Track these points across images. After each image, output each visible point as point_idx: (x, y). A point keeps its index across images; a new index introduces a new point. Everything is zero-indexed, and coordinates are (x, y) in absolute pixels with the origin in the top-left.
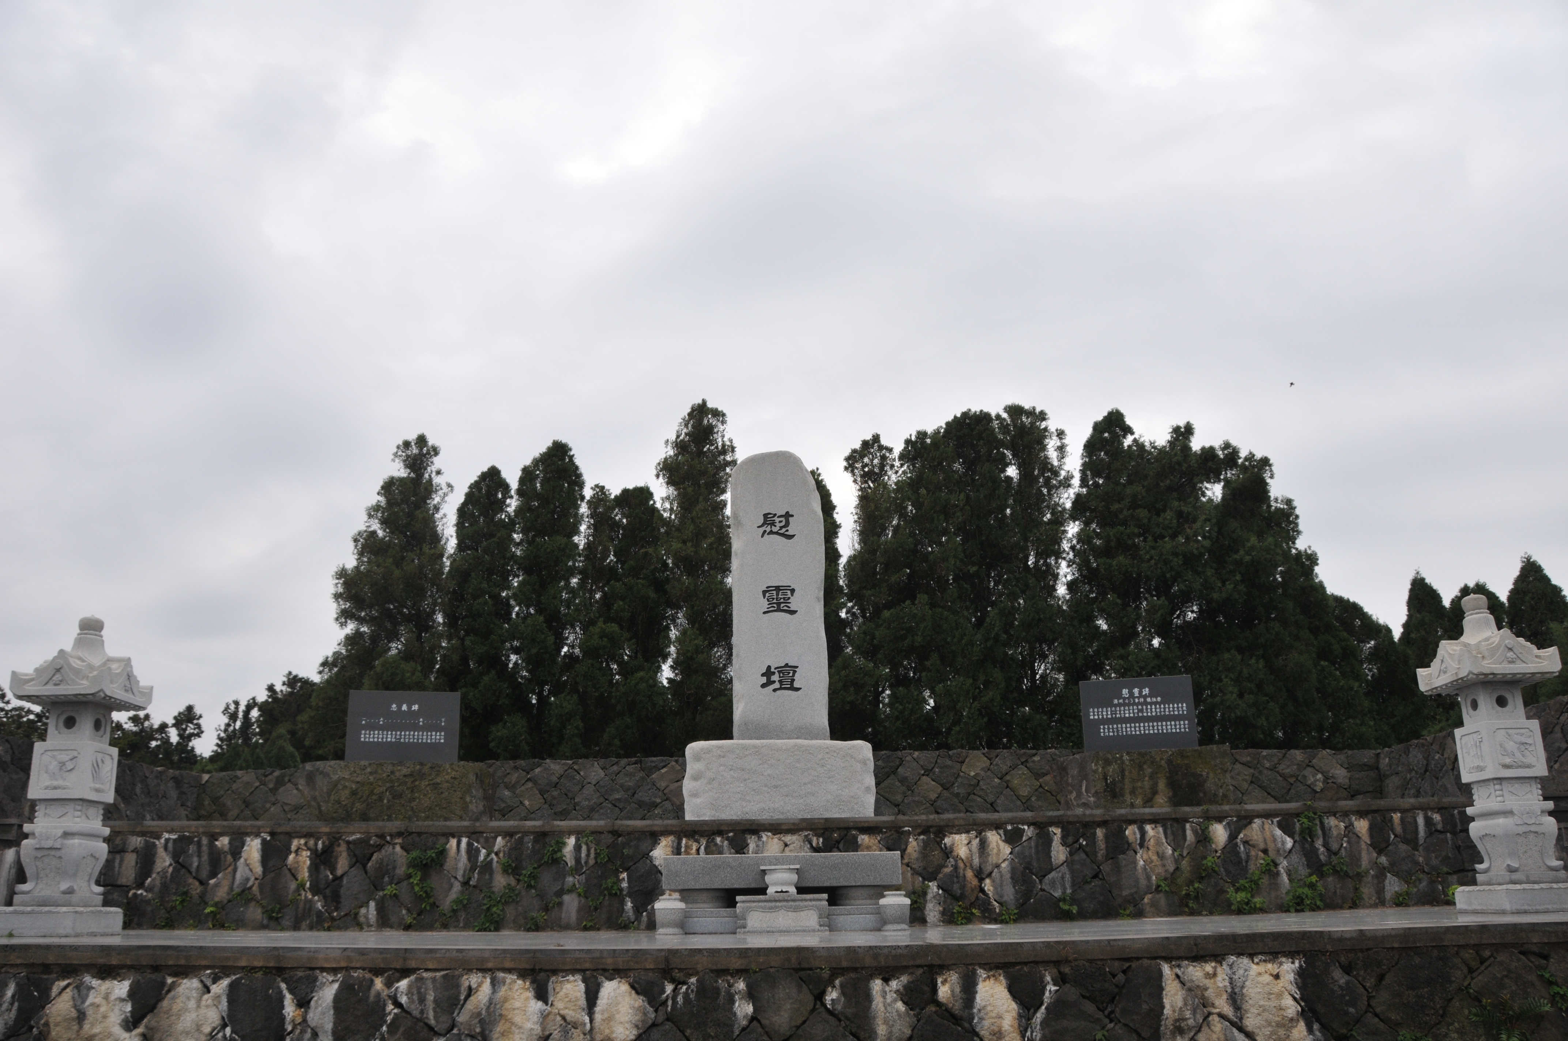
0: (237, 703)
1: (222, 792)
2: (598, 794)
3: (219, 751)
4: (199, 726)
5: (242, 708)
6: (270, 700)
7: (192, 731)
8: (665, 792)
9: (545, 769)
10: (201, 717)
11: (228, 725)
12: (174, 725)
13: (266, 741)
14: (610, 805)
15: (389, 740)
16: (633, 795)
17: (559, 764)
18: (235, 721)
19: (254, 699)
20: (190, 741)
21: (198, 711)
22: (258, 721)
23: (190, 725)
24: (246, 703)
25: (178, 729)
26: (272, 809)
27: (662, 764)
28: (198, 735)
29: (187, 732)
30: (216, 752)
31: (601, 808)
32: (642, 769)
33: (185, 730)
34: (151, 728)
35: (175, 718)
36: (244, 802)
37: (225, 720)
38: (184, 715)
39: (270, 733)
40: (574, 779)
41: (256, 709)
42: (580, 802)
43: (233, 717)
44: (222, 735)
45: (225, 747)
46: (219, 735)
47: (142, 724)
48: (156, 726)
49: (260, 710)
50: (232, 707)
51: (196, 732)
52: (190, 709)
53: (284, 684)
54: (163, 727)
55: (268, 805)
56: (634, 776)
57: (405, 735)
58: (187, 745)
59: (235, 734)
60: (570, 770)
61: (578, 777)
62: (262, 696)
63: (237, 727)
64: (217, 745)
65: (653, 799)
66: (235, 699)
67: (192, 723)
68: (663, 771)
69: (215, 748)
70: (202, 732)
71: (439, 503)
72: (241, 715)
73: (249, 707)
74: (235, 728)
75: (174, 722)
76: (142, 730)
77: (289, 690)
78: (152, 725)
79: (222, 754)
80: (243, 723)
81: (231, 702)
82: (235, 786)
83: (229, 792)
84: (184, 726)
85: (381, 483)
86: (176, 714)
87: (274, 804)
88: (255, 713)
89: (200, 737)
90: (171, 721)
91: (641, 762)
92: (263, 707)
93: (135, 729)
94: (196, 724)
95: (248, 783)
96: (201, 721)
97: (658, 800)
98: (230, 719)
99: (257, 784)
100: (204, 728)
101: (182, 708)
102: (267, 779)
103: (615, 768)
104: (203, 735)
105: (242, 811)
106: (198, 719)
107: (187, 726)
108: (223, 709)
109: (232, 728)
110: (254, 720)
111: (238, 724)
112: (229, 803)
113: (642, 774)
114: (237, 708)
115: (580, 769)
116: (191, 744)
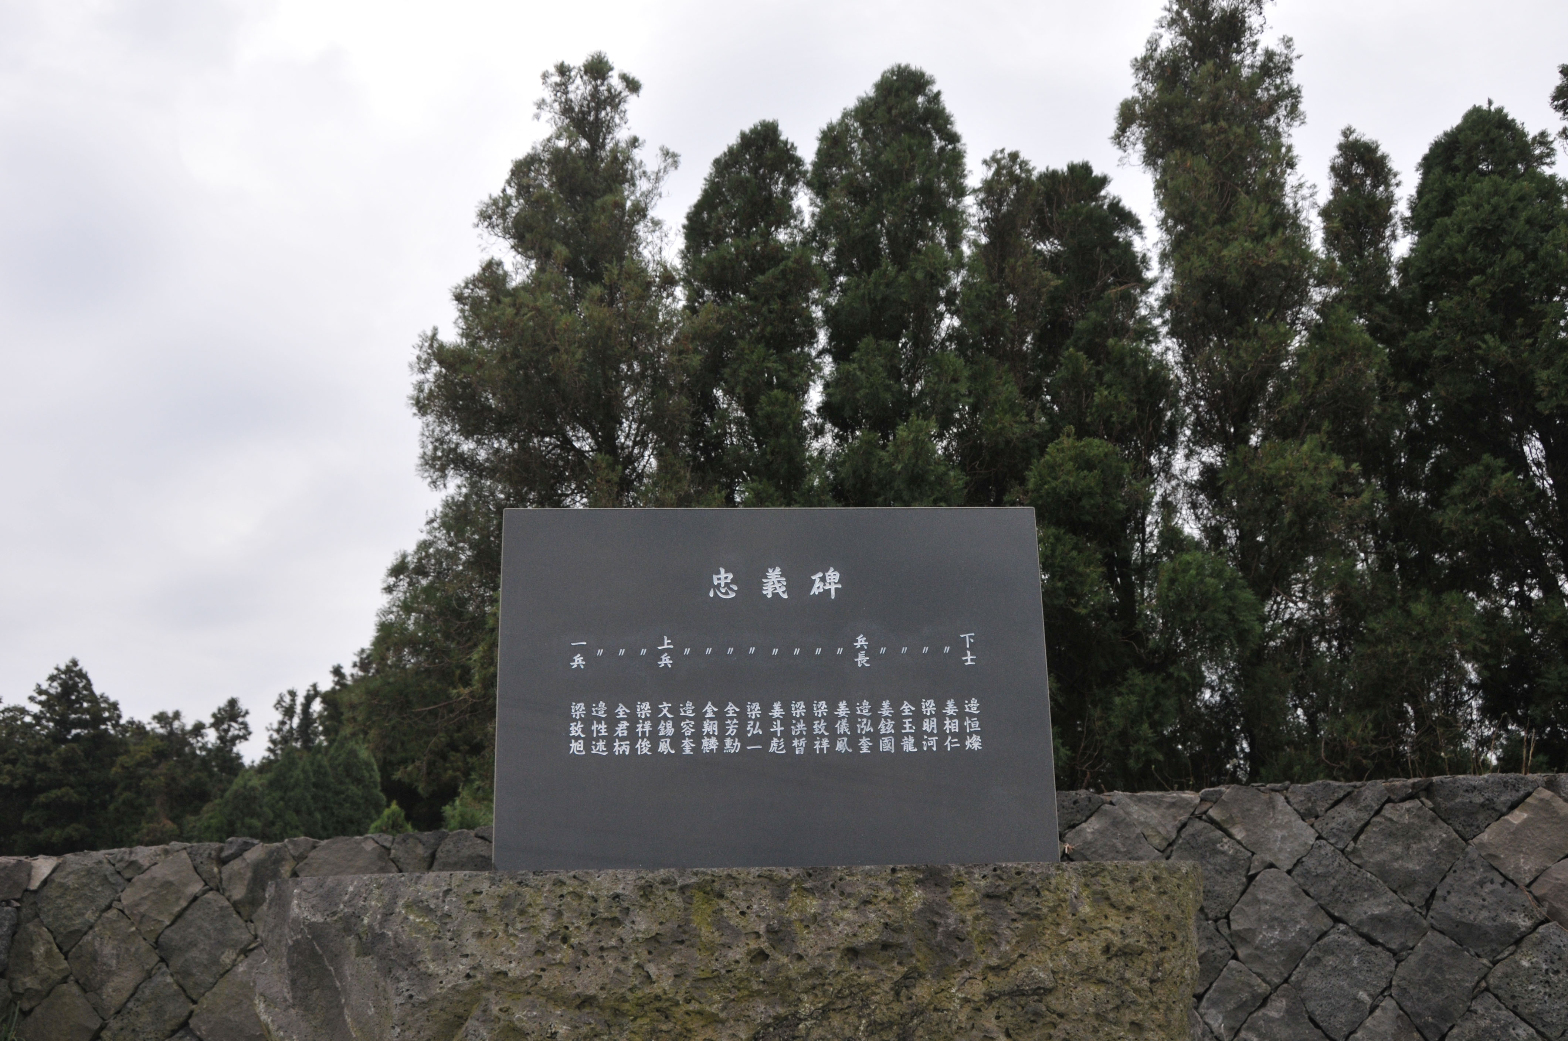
0: (293, 694)
1: (90, 916)
2: (1310, 903)
3: (272, 757)
4: (245, 726)
5: (300, 700)
6: (338, 687)
7: (236, 732)
8: (1539, 890)
9: (1116, 823)
10: (247, 713)
11: (283, 723)
12: (213, 725)
13: (331, 742)
14: (1357, 941)
15: (710, 744)
16: (1428, 905)
17: (1158, 803)
18: (291, 718)
19: (314, 686)
20: (234, 745)
21: (243, 705)
22: (321, 716)
23: (234, 724)
24: (305, 693)
25: (217, 730)
26: (241, 968)
27: (1508, 797)
28: (245, 738)
29: (230, 734)
30: (268, 758)
31: (1328, 951)
32: (1441, 815)
33: (227, 731)
34: (183, 730)
35: (214, 715)
36: (157, 945)
37: (278, 716)
38: (226, 711)
39: (337, 732)
40: (1216, 852)
41: (318, 700)
42: (1251, 931)
43: (289, 712)
44: (275, 736)
45: (279, 752)
46: (271, 736)
47: (171, 725)
48: (189, 727)
49: (324, 701)
50: (287, 699)
51: (241, 734)
52: (233, 703)
53: (355, 665)
54: (198, 729)
55: (227, 957)
56: (1418, 838)
57: (788, 720)
58: (231, 750)
59: (292, 734)
60: (1199, 825)
61: (1227, 846)
62: (327, 684)
63: (295, 725)
64: (270, 750)
65: (1506, 918)
66: (290, 688)
67: (236, 722)
68: (1518, 817)
69: (267, 754)
70: (250, 733)
71: (647, 195)
72: (298, 709)
73: (309, 699)
74: (291, 728)
75: (212, 720)
76: (171, 733)
77: (361, 673)
78: (184, 725)
79: (276, 761)
80: (301, 720)
81: (285, 692)
82: (128, 897)
83: (112, 914)
84: (225, 726)
85: (510, 166)
86: (215, 710)
87: (246, 952)
88: (317, 706)
89: (246, 739)
90: (208, 720)
91: (1429, 791)
92: (328, 699)
93: (161, 731)
94: (242, 723)
95: (167, 884)
96: (248, 719)
97: (1524, 923)
98: (285, 715)
99: (196, 887)
100: (252, 727)
101: (222, 702)
102: (227, 870)
103: (1348, 813)
104: (251, 738)
105: (149, 976)
106: (244, 716)
107: (230, 726)
108: (274, 701)
109: (287, 727)
110: (315, 715)
111: (296, 722)
112: (108, 950)
113: (1442, 833)
114: (293, 700)
115: (1232, 820)
116: (235, 749)
